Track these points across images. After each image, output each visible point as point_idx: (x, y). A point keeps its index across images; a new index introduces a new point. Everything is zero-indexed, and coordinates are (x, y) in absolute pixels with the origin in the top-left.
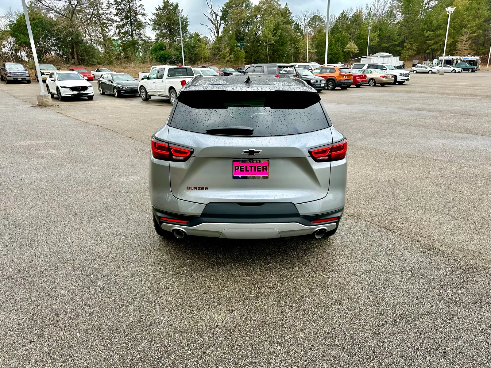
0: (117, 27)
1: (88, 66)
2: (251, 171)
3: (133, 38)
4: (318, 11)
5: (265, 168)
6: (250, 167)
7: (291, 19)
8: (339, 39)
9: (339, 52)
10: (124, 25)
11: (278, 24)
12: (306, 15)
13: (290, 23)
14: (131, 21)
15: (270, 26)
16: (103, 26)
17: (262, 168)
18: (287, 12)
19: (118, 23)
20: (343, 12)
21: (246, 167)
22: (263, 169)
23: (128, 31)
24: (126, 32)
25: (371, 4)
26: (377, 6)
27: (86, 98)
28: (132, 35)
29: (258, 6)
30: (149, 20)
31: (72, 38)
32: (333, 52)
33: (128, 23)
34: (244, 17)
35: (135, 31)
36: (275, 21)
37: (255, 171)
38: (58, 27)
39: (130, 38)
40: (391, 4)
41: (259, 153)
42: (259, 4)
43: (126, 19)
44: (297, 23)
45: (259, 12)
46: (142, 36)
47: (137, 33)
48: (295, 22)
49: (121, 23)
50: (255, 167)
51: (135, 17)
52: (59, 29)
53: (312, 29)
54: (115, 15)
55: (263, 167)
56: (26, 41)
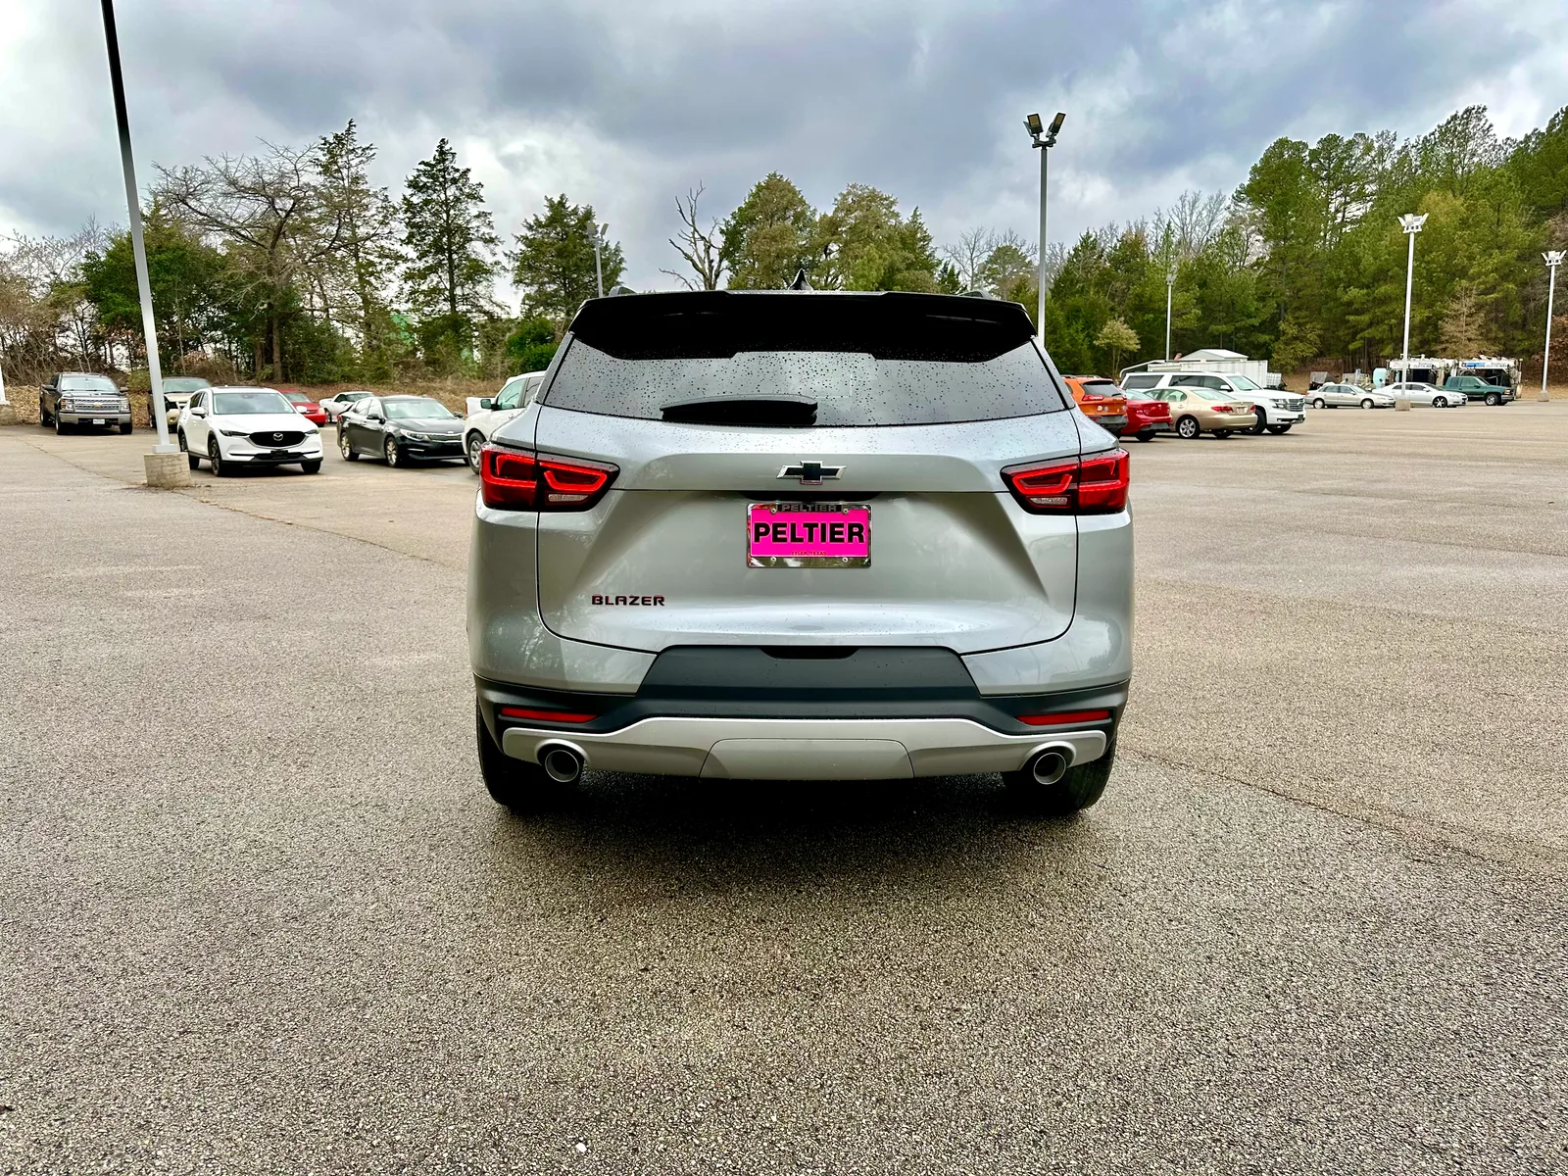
0: (409, 276)
1: (313, 385)
2: (811, 539)
3: (453, 307)
4: (1011, 233)
5: (856, 530)
6: (805, 525)
7: (930, 255)
8: (1077, 311)
9: (1080, 350)
10: (432, 269)
11: (892, 270)
12: (977, 244)
13: (928, 266)
14: (450, 258)
15: (866, 273)
16: (366, 271)
17: (845, 529)
18: (919, 235)
19: (409, 264)
20: (1088, 233)
21: (793, 526)
22: (851, 534)
23: (441, 286)
24: (435, 291)
25: (1172, 213)
26: (1188, 218)
27: (298, 467)
28: (452, 299)
29: (832, 217)
30: (506, 255)
31: (269, 304)
32: (1060, 350)
33: (440, 264)
34: (789, 250)
35: (463, 286)
36: (885, 260)
37: (823, 539)
38: (229, 273)
39: (446, 307)
40: (1230, 212)
41: (838, 475)
42: (836, 211)
43: (436, 253)
44: (949, 268)
45: (833, 235)
46: (482, 302)
47: (467, 291)
48: (943, 266)
49: (421, 265)
50: (823, 526)
51: (462, 247)
52: (231, 277)
53: (993, 286)
54: (402, 241)
55: (851, 526)
56: (131, 312)
